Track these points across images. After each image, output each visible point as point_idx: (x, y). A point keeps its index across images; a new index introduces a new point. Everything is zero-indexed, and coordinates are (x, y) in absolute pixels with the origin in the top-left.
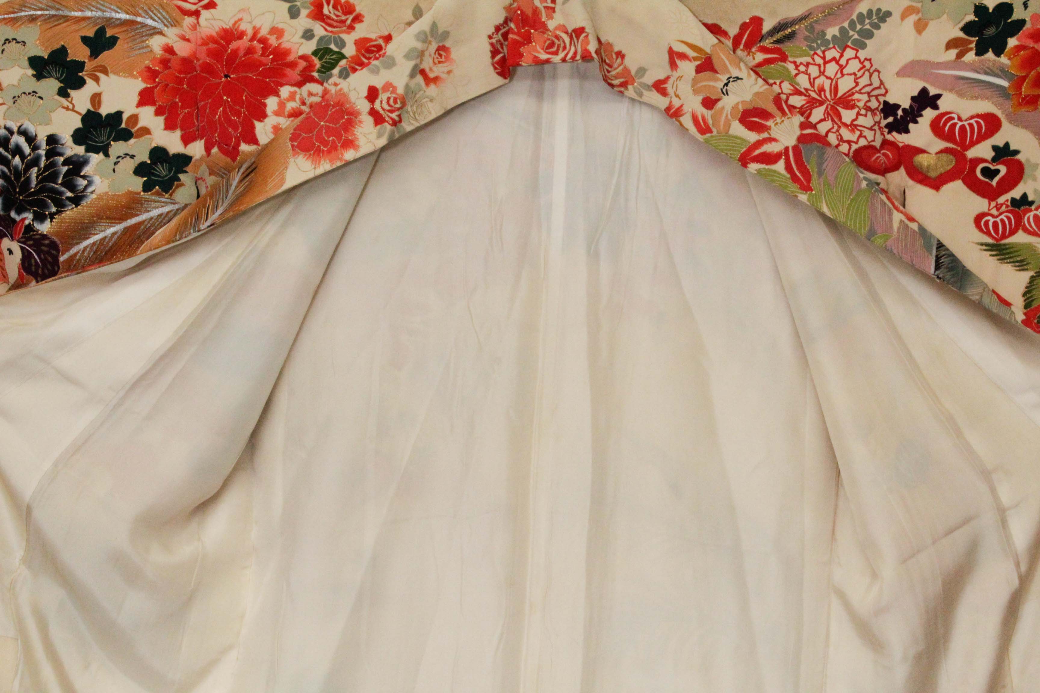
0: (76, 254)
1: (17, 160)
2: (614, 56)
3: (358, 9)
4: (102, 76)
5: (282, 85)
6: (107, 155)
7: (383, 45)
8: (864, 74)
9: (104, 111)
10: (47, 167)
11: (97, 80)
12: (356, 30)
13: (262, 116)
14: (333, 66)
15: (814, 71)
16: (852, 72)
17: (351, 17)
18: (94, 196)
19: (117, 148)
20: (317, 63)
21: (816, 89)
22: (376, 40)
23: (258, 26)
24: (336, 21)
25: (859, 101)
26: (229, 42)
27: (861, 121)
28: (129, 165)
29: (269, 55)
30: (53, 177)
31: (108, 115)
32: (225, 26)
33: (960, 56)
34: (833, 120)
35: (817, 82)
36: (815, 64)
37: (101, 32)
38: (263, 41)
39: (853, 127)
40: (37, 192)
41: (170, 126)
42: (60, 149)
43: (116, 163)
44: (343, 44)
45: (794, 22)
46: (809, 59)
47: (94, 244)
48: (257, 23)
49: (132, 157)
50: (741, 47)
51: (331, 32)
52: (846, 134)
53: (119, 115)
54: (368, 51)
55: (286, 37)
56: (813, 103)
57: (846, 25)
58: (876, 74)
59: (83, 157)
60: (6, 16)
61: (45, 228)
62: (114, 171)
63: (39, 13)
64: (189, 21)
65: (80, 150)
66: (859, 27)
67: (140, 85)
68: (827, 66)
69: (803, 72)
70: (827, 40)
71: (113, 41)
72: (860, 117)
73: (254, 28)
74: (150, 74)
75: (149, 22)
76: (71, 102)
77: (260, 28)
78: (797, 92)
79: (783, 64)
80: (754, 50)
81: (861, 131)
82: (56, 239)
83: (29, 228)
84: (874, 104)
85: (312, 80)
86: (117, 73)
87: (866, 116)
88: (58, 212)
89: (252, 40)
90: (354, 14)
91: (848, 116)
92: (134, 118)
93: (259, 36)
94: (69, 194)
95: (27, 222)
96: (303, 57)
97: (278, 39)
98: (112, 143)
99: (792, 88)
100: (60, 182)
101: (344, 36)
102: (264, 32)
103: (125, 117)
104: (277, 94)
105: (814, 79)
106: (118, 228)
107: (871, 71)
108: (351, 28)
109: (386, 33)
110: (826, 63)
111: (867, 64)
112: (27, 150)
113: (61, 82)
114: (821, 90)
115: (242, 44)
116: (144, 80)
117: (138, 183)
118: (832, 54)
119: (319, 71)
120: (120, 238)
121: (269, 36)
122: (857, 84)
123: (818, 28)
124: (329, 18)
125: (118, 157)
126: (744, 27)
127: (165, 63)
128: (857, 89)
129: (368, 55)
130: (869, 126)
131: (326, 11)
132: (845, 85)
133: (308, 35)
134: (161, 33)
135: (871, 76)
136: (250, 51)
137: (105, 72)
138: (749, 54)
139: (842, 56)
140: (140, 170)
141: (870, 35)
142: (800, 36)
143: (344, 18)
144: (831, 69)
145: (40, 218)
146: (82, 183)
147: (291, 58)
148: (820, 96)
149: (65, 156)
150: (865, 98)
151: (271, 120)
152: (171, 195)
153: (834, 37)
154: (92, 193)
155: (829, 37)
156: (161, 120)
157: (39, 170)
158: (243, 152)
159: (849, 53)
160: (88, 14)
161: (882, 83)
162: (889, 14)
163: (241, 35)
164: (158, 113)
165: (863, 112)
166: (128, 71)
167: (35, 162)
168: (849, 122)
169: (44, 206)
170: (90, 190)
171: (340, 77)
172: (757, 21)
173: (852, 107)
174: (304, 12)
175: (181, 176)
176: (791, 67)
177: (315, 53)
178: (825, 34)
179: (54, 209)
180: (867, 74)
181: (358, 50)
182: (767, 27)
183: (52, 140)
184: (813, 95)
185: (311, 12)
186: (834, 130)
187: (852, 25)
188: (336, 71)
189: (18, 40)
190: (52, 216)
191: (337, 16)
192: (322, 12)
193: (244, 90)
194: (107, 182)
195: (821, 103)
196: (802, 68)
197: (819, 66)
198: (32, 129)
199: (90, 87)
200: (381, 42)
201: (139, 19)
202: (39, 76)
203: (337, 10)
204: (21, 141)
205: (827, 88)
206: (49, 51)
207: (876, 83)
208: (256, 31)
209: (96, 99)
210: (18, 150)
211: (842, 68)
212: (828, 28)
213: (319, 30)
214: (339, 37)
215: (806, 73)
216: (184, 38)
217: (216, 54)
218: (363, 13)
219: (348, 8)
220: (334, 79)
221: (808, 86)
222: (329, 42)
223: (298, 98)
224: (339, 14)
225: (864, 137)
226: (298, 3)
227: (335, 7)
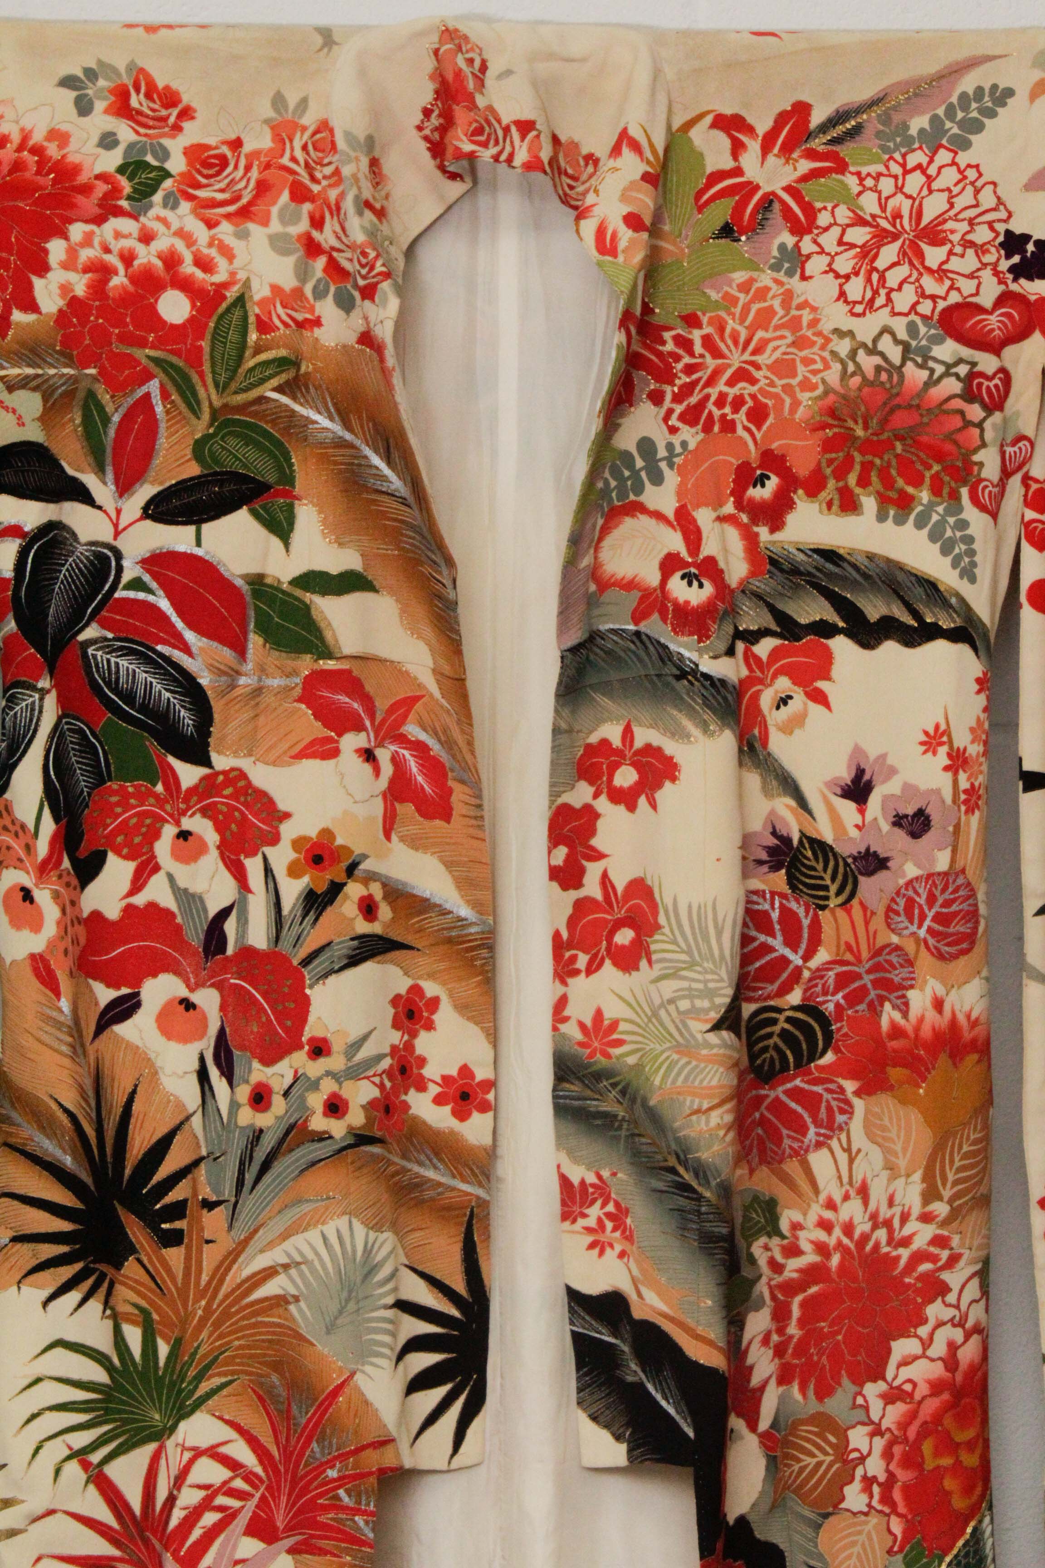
2: (582, 163)
3: (186, 99)
5: (71, 221)
7: (229, 154)
8: (963, 189)
12: (185, 131)
13: (43, 269)
14: (153, 188)
15: (887, 186)
16: (944, 187)
17: (175, 112)
20: (127, 187)
21: (888, 214)
22: (216, 148)
23: (28, 127)
24: (153, 119)
25: (952, 232)
27: (955, 264)
29: (48, 174)
34: (911, 263)
35: (891, 204)
36: (890, 176)
38: (37, 150)
44: (165, 154)
45: (859, 110)
46: (881, 168)
48: (27, 122)
50: (777, 149)
51: (146, 135)
52: (930, 285)
54: (206, 164)
55: (74, 144)
56: (883, 237)
57: (941, 111)
58: (987, 188)
66: (960, 115)
68: (908, 177)
69: (871, 189)
70: (912, 137)
72: (953, 258)
73: (22, 130)
77: (31, 131)
78: (860, 221)
79: (840, 177)
80: (795, 155)
81: (952, 279)
84: (982, 235)
85: (119, 212)
87: (962, 256)
89: (20, 148)
90: (180, 107)
91: (934, 255)
93: (31, 143)
96: (103, 177)
97: (61, 147)
99: (851, 215)
101: (166, 142)
102: (38, 137)
104: (63, 234)
105: (887, 198)
107: (979, 184)
108: (177, 128)
109: (233, 137)
110: (906, 172)
111: (972, 174)
114: (897, 215)
115: (6, 155)
118: (917, 158)
119: (129, 198)
121: (45, 144)
122: (952, 205)
123: (897, 118)
124: (139, 113)
126: (782, 118)
128: (952, 213)
129: (205, 172)
130: (967, 272)
131: (134, 102)
132: (934, 206)
133: (108, 141)
135: (977, 192)
136: (18, 166)
138: (787, 162)
139: (931, 161)
141: (977, 127)
142: (869, 131)
143: (164, 113)
144: (914, 182)
147: (83, 178)
148: (894, 226)
150: (964, 227)
151: (57, 276)
153: (922, 131)
155: (913, 131)
158: (17, 324)
159: (944, 156)
161: (1000, 202)
162: (1009, 93)
165: (958, 250)
168: (935, 267)
171: (165, 206)
172: (802, 109)
173: (941, 243)
174: (100, 106)
176: (852, 181)
177: (121, 170)
178: (907, 128)
180: (970, 190)
181: (190, 163)
182: (817, 118)
184: (884, 224)
185: (110, 106)
186: (912, 280)
187: (950, 112)
188: (158, 197)
191: (153, 110)
192: (128, 105)
193: (12, 228)
195: (895, 237)
196: (869, 182)
197: (896, 177)
200: (225, 150)
203: (154, 101)
205: (905, 213)
207: (991, 202)
208: (26, 137)
211: (930, 179)
212: (912, 117)
213: (126, 133)
214: (160, 145)
215: (875, 190)
218: (194, 105)
219: (170, 98)
220: (157, 210)
221: (877, 211)
222: (143, 151)
223: (96, 241)
224: (156, 107)
225: (958, 289)
226: (89, 92)
227: (148, 96)
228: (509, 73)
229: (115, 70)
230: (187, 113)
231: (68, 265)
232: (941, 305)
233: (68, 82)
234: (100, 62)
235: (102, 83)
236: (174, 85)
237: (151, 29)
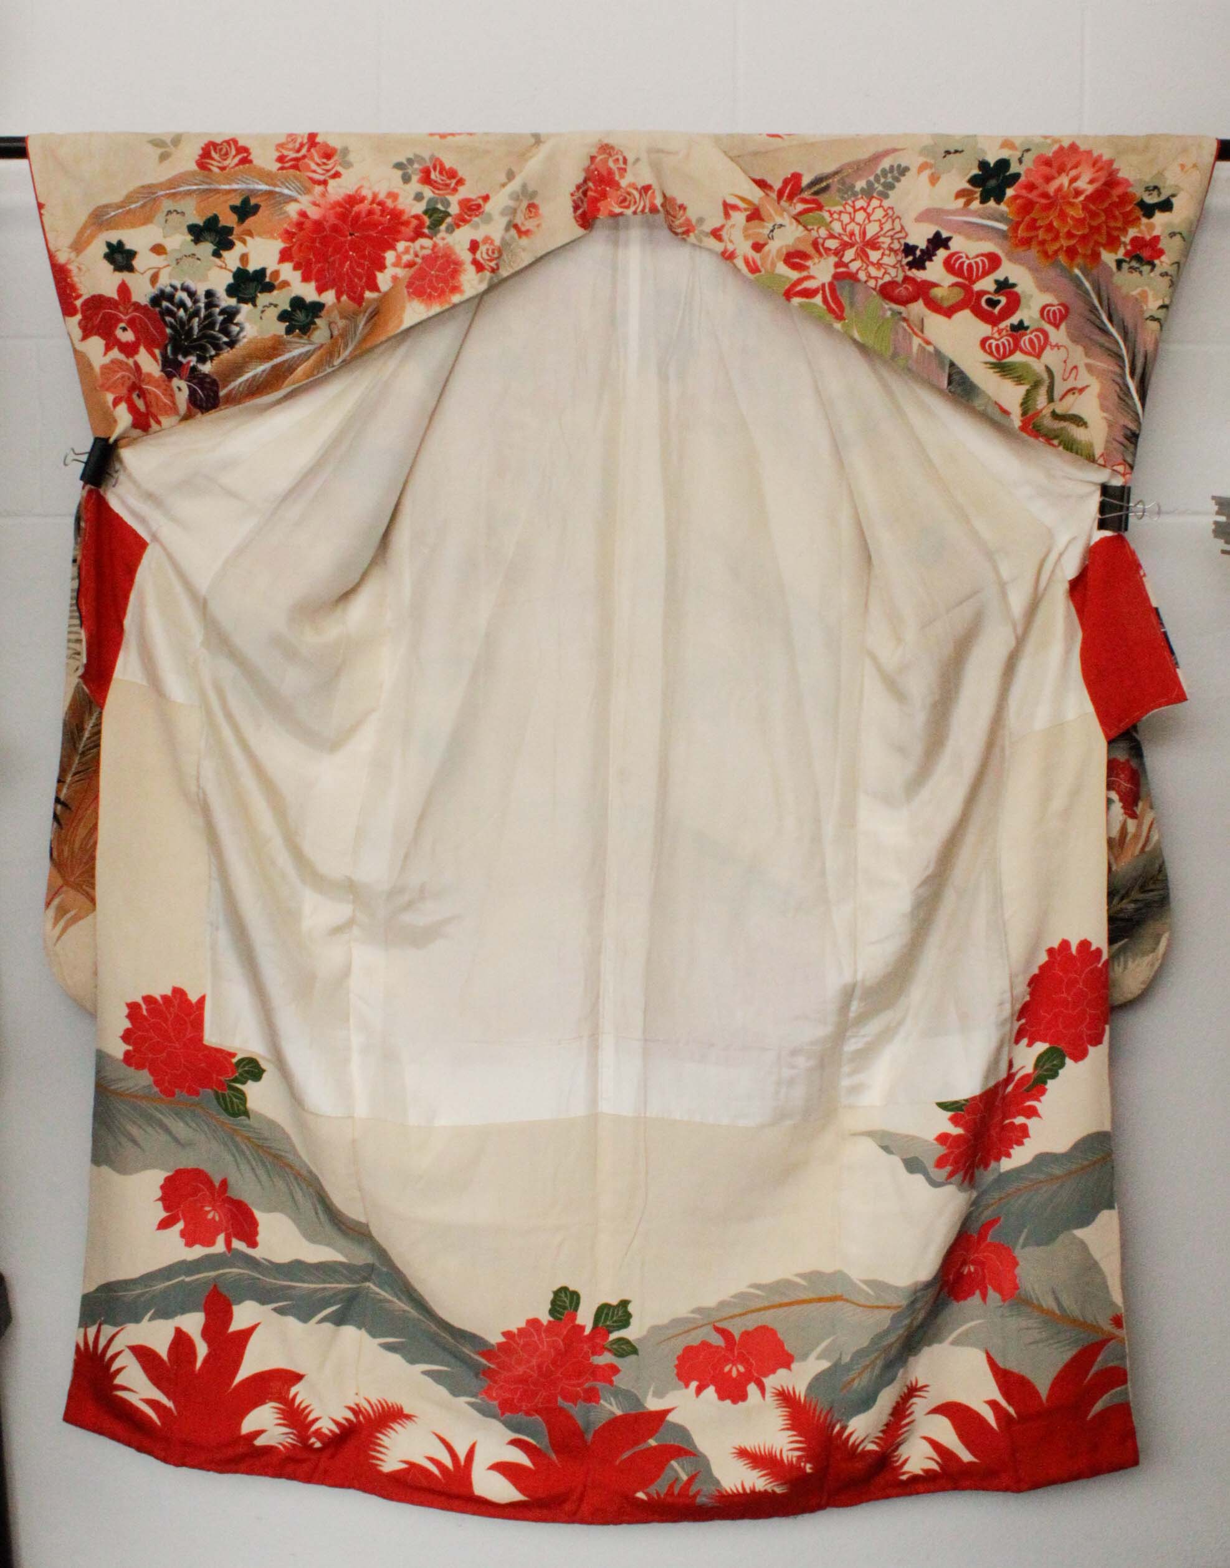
0: (233, 389)
1: (181, 313)
2: (677, 209)
3: (461, 174)
4: (248, 238)
5: (398, 241)
6: (255, 305)
7: (482, 204)
8: (887, 221)
9: (252, 267)
10: (206, 317)
11: (244, 242)
12: (459, 192)
13: (382, 267)
14: (440, 222)
15: (845, 218)
16: (877, 219)
17: (454, 181)
18: (245, 340)
19: (263, 299)
20: (427, 221)
21: (847, 233)
22: (476, 200)
23: (376, 191)
24: (443, 185)
25: (883, 243)
26: (352, 206)
27: (886, 260)
28: (273, 313)
29: (387, 216)
30: (212, 325)
31: (256, 272)
32: (349, 193)
33: (967, 203)
34: (862, 260)
35: (849, 228)
36: (847, 213)
37: (246, 201)
38: (381, 204)
39: (879, 265)
40: (199, 339)
41: (306, 279)
42: (216, 301)
43: (263, 312)
44: (448, 204)
45: (827, 177)
46: (841, 208)
47: (247, 380)
48: (376, 189)
49: (276, 306)
50: (785, 198)
51: (439, 194)
52: (873, 271)
53: (263, 271)
54: (470, 209)
55: (401, 200)
56: (845, 246)
57: (872, 178)
58: (897, 220)
59: (233, 307)
60: (168, 192)
61: (206, 368)
62: (261, 318)
63: (195, 187)
64: (318, 189)
65: (233, 302)
66: (882, 180)
67: (279, 245)
68: (857, 214)
69: (836, 219)
70: (856, 192)
71: (257, 208)
72: (885, 257)
73: (373, 193)
74: (288, 235)
75: (286, 191)
76: (224, 262)
77: (378, 193)
78: (832, 236)
79: (819, 212)
80: (795, 201)
81: (885, 269)
82: (215, 377)
83: (194, 369)
84: (896, 246)
85: (423, 235)
86: (259, 235)
87: (889, 255)
88: (217, 355)
89: (373, 202)
90: (457, 178)
91: (874, 256)
92: (276, 274)
93: (378, 200)
94: (225, 339)
95: (192, 364)
96: (416, 217)
97: (393, 201)
98: (259, 295)
99: (827, 232)
100: (217, 329)
101: (449, 198)
102: (382, 196)
103: (268, 272)
104: (393, 248)
105: (846, 225)
106: (267, 366)
107: (894, 218)
108: (455, 190)
109: (484, 193)
110: (855, 211)
111: (890, 212)
112: (189, 303)
113: (215, 245)
114: (852, 234)
115: (363, 208)
116: (284, 241)
117: (280, 328)
118: (860, 203)
119: (429, 228)
120: (269, 374)
121: (386, 200)
122: (882, 229)
123: (848, 181)
124: (435, 182)
125: (264, 307)
126: (786, 182)
127: (300, 225)
128: (882, 233)
129: (470, 213)
130: (892, 264)
131: (433, 176)
132: (872, 230)
133: (419, 197)
134: (296, 200)
135: (893, 222)
136: (370, 213)
137: (250, 234)
138: (791, 205)
139: (869, 205)
140: (283, 317)
141: (891, 187)
142: (834, 189)
143: (448, 182)
144: (860, 216)
145: (202, 360)
146: (235, 329)
147: (405, 217)
148: (851, 239)
149: (221, 307)
150: (888, 240)
151: (390, 271)
152: (309, 337)
153: (862, 189)
154: (244, 337)
155: (858, 188)
156: (298, 274)
157: (199, 320)
158: (369, 298)
159: (875, 203)
160: (235, 186)
161: (902, 228)
162: (908, 168)
163: (362, 200)
164: (296, 268)
165: (887, 252)
166: (269, 234)
167: (196, 313)
168: (875, 262)
169: (204, 349)
170: (242, 335)
171: (448, 232)
172: (797, 176)
173: (878, 249)
174: (415, 178)
175: (317, 320)
176: (826, 215)
177: (426, 212)
178: (854, 187)
179: (213, 353)
180: (890, 221)
181: (461, 208)
182: (805, 181)
183: (209, 294)
184: (846, 239)
185: (420, 178)
186: (863, 268)
187: (877, 179)
188: (444, 227)
189: (179, 211)
190: (212, 358)
191: (442, 180)
192: (430, 178)
193: (366, 246)
194: (256, 328)
195: (852, 245)
196: (836, 216)
197: (850, 214)
198: (192, 285)
199: (239, 248)
200: (480, 201)
201: (277, 189)
202: (197, 241)
203: (443, 176)
204: (183, 296)
205: (857, 232)
206: (204, 219)
207: (899, 228)
208: (375, 196)
209: (244, 258)
210: (182, 304)
211: (869, 215)
212: (856, 181)
213: (428, 192)
214: (446, 199)
215: (839, 220)
216: (315, 204)
217: (343, 217)
218: (464, 177)
219: (452, 174)
220: (442, 234)
221: (841, 231)
222: (437, 203)
223: (412, 251)
224: (444, 178)
225: (889, 274)
226: (410, 171)
227: (441, 173)
228: (637, 160)
229: (423, 159)
230: (461, 182)
231: (396, 264)
232: (880, 282)
233: (399, 166)
234: (416, 156)
235: (416, 166)
236: (455, 167)
237: (443, 136)
